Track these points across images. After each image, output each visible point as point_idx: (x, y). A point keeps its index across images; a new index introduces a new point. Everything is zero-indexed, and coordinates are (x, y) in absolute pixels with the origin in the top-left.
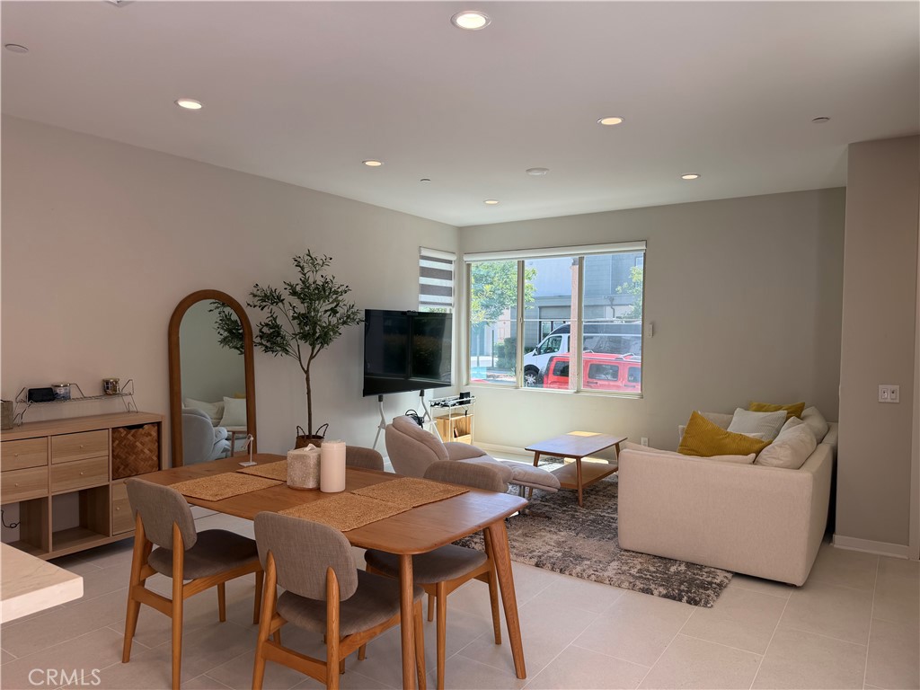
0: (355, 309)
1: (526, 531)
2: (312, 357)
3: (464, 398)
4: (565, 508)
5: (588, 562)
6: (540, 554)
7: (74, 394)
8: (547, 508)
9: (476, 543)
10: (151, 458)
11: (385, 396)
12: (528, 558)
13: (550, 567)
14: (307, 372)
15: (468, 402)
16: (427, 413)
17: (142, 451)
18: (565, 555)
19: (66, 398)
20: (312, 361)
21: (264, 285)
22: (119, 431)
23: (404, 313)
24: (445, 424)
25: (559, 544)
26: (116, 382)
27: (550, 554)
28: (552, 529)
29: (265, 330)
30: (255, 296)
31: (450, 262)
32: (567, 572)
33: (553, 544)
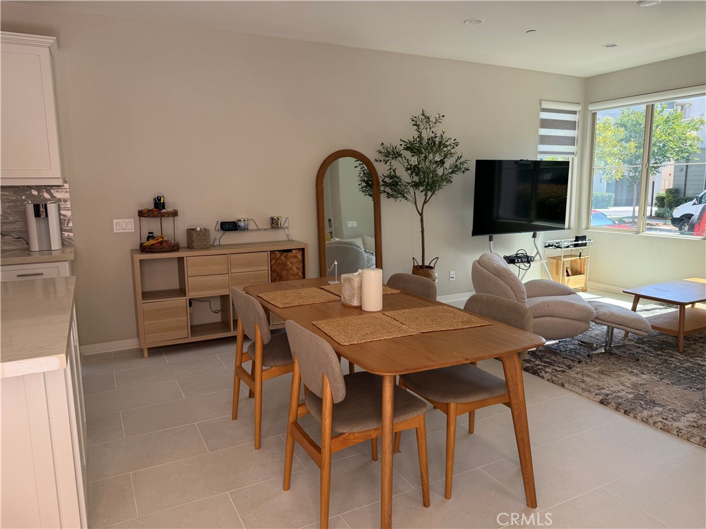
0: (462, 160)
1: (604, 368)
2: (425, 202)
3: (580, 241)
4: (660, 352)
5: (661, 409)
6: (608, 392)
7: (252, 226)
8: (639, 350)
9: (546, 372)
10: (297, 274)
11: (495, 236)
12: (594, 394)
13: (615, 407)
14: (421, 214)
15: (585, 245)
16: (538, 253)
17: (291, 268)
18: (637, 397)
19: (245, 229)
20: (425, 205)
21: (387, 144)
22: (275, 254)
23: (516, 162)
24: (557, 264)
25: (635, 386)
26: (278, 219)
27: (620, 394)
28: (635, 371)
29: (387, 180)
30: (380, 152)
31: (574, 113)
32: (631, 415)
33: (628, 385)
